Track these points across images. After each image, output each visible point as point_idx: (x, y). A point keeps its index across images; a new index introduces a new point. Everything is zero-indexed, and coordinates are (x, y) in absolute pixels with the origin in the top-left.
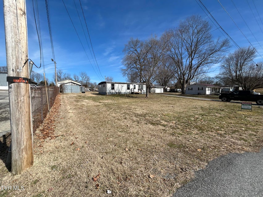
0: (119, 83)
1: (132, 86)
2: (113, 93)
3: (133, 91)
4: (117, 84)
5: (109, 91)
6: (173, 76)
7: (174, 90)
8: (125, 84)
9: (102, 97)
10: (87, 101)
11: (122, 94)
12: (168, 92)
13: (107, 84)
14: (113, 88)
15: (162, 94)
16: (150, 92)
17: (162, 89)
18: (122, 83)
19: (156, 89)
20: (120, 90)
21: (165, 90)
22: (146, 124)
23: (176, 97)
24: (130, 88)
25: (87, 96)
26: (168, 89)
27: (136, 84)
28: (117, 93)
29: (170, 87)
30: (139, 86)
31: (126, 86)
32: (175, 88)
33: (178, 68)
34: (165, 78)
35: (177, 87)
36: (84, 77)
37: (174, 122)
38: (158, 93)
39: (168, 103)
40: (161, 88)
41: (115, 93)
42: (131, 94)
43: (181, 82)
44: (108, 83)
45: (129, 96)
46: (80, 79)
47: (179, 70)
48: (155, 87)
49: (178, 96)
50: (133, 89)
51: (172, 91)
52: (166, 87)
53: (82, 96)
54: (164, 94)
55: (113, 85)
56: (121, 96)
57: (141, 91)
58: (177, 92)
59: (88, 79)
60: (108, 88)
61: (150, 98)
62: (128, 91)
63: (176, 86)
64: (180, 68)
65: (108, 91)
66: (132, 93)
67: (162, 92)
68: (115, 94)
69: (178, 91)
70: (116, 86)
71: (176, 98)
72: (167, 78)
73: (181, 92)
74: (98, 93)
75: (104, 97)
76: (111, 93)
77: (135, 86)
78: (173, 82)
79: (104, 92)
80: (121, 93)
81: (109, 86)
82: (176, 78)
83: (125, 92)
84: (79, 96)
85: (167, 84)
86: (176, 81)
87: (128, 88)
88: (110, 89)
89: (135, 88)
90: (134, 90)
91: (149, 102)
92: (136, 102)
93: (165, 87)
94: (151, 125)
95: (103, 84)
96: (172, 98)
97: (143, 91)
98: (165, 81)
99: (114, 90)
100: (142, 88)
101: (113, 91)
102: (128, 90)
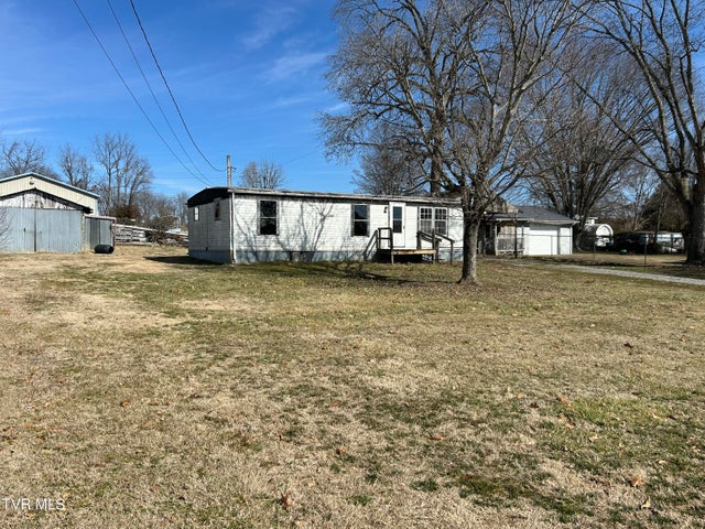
0: (304, 199)
1: (378, 217)
2: (267, 252)
3: (385, 245)
4: (292, 203)
5: (248, 241)
6: (630, 152)
7: (637, 237)
8: (340, 205)
9: (203, 275)
10: (98, 299)
11: (322, 263)
12: (601, 250)
13: (236, 200)
14: (268, 227)
15: (564, 260)
16: (491, 252)
17: (567, 232)
18: (322, 199)
19: (527, 230)
20: (312, 237)
21: (583, 240)
22: (430, 486)
23: (652, 283)
24: (372, 229)
25: (114, 269)
26: (604, 231)
27: (408, 203)
28: (290, 253)
29: (615, 224)
30: (425, 215)
31: (349, 213)
32: (646, 228)
33: (665, 107)
34: (584, 170)
35: (654, 222)
36: (122, 164)
37: (641, 474)
38: (538, 259)
39: (602, 323)
40: (558, 227)
41: (284, 256)
42: (373, 261)
43: (679, 189)
44: (239, 195)
45: (363, 276)
46: (98, 174)
47: (669, 122)
48: (524, 224)
49: (667, 278)
50: (385, 234)
51: (624, 242)
52: (592, 223)
53: (83, 272)
54: (572, 261)
55: (268, 208)
56: (312, 272)
57: (436, 244)
58: (654, 249)
59: (143, 175)
60: (242, 224)
61: (487, 284)
62: (360, 243)
63: (652, 215)
64: (674, 107)
65: (238, 244)
66: (383, 256)
67: (567, 249)
68: (278, 262)
69: (660, 245)
70: (288, 213)
71: (647, 290)
72: (597, 167)
73: (679, 252)
74: (184, 252)
75: (213, 276)
76: (256, 253)
77: (398, 212)
78: (634, 190)
79: (219, 246)
80: (316, 258)
81: (245, 213)
82: (653, 165)
83: (337, 248)
84: (65, 274)
85: (598, 204)
86: (650, 186)
87: (360, 228)
88: (254, 228)
89: (397, 227)
90: (391, 239)
91: (479, 310)
92: (393, 310)
93: (583, 222)
94: (463, 496)
95: (214, 199)
96: (623, 290)
97: (445, 243)
98: (581, 185)
99: (272, 237)
100: (442, 229)
101: (270, 244)
102: (358, 239)
